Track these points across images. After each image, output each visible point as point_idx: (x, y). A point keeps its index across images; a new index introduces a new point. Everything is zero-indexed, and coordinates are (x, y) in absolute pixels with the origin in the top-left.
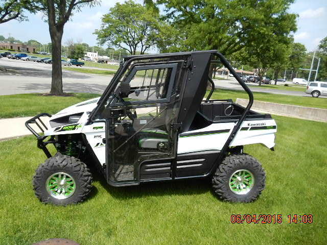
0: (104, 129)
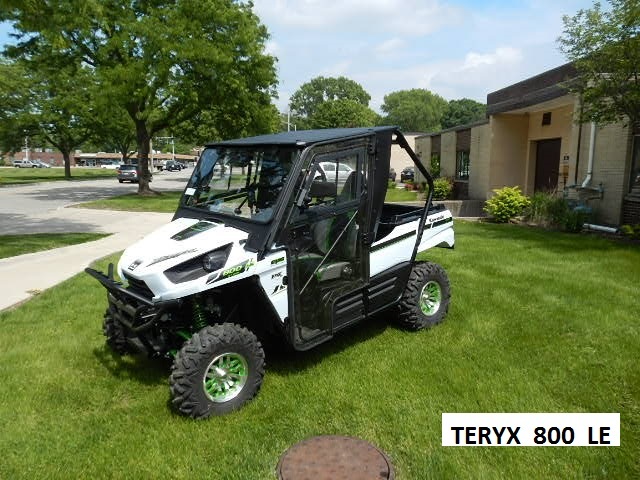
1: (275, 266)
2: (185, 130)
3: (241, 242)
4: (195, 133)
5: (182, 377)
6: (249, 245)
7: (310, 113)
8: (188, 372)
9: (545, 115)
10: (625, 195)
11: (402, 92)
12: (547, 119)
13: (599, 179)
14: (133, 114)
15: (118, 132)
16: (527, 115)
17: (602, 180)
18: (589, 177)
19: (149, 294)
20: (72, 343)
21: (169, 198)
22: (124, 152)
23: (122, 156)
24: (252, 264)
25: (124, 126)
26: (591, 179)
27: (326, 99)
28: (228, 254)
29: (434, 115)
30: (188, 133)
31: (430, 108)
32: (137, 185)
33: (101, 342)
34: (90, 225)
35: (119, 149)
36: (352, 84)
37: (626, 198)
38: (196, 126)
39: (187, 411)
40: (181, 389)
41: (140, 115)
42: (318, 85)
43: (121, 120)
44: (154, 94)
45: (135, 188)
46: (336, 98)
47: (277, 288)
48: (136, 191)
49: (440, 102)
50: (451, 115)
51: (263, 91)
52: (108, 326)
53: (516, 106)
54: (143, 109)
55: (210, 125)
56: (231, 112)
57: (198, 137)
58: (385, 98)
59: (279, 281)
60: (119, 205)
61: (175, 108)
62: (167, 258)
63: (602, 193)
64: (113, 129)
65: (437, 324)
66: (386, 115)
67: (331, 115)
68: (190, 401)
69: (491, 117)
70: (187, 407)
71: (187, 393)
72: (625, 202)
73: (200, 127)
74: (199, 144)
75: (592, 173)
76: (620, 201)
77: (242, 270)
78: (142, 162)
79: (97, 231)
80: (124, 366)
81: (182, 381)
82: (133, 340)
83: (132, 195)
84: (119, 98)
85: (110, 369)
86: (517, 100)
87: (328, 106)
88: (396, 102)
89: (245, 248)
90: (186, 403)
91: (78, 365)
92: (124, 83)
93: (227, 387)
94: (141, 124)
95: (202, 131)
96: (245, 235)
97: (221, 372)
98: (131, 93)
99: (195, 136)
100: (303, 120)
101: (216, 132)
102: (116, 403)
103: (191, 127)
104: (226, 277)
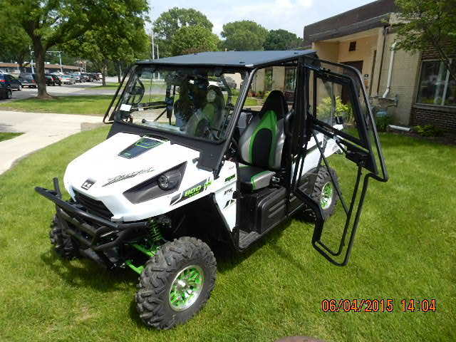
0: (235, 179)
1: (228, 183)
2: (72, 46)
3: (194, 161)
4: (81, 49)
5: (150, 296)
6: (202, 164)
7: (168, 36)
8: (157, 290)
9: (351, 43)
10: (413, 103)
11: (236, 22)
12: (353, 46)
13: (395, 92)
14: (30, 31)
15: (14, 45)
16: (338, 43)
17: (398, 92)
18: (387, 91)
19: (108, 214)
20: (18, 249)
21: (65, 101)
22: (20, 62)
23: (18, 66)
24: (209, 183)
25: (20, 41)
26: (389, 93)
27: (180, 25)
28: (183, 173)
29: (259, 40)
30: (74, 48)
31: (256, 36)
32: (36, 90)
33: (46, 247)
34: (3, 125)
35: (15, 60)
36: (198, 14)
37: (414, 106)
38: (81, 43)
39: (155, 325)
40: (150, 307)
41: (37, 32)
42: (174, 14)
43: (17, 36)
44: (46, 14)
45: (35, 93)
46: (188, 25)
47: (228, 202)
48: (36, 95)
49: (263, 31)
50: (270, 41)
51: (138, 16)
52: (56, 237)
53: (332, 36)
54: (38, 27)
55: (93, 43)
56: (112, 33)
57: (83, 52)
58: (224, 26)
59: (230, 196)
60: (24, 107)
61: (65, 27)
62: (123, 178)
63: (397, 102)
64: (11, 43)
65: (330, 215)
66: (225, 39)
67: (186, 38)
68: (159, 316)
69: (313, 44)
70: (156, 322)
71: (156, 310)
72: (413, 109)
73: (85, 43)
74: (83, 58)
75: (389, 88)
76: (410, 108)
77: (202, 190)
78: (40, 72)
79: (10, 130)
80: (75, 272)
81: (151, 299)
82: (86, 251)
83: (32, 99)
84: (18, 16)
85: (63, 276)
86: (334, 32)
87: (183, 31)
88: (232, 29)
89: (197, 166)
90: (155, 319)
91: (30, 275)
92: (21, 4)
93: (186, 295)
94: (37, 40)
95: (86, 47)
96: (197, 154)
97: (182, 283)
98: (28, 13)
99: (80, 51)
100: (163, 41)
101: (97, 48)
102: (77, 314)
103: (77, 44)
104: (188, 197)
